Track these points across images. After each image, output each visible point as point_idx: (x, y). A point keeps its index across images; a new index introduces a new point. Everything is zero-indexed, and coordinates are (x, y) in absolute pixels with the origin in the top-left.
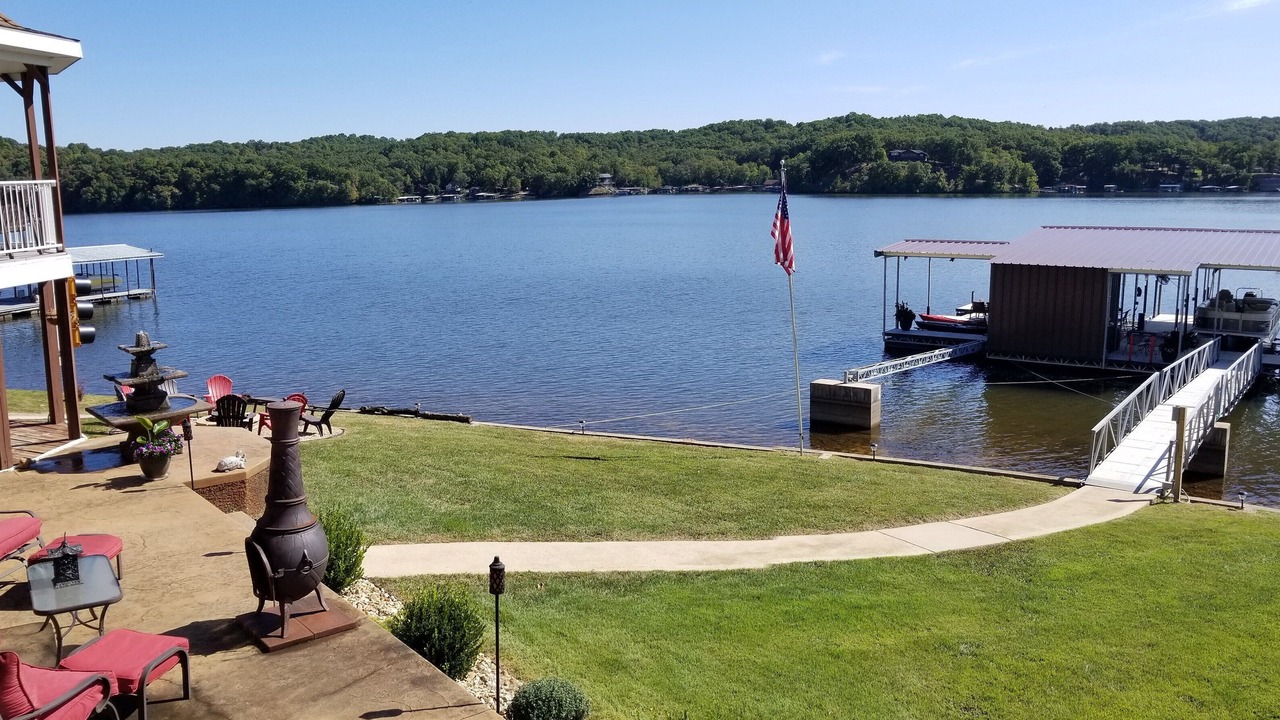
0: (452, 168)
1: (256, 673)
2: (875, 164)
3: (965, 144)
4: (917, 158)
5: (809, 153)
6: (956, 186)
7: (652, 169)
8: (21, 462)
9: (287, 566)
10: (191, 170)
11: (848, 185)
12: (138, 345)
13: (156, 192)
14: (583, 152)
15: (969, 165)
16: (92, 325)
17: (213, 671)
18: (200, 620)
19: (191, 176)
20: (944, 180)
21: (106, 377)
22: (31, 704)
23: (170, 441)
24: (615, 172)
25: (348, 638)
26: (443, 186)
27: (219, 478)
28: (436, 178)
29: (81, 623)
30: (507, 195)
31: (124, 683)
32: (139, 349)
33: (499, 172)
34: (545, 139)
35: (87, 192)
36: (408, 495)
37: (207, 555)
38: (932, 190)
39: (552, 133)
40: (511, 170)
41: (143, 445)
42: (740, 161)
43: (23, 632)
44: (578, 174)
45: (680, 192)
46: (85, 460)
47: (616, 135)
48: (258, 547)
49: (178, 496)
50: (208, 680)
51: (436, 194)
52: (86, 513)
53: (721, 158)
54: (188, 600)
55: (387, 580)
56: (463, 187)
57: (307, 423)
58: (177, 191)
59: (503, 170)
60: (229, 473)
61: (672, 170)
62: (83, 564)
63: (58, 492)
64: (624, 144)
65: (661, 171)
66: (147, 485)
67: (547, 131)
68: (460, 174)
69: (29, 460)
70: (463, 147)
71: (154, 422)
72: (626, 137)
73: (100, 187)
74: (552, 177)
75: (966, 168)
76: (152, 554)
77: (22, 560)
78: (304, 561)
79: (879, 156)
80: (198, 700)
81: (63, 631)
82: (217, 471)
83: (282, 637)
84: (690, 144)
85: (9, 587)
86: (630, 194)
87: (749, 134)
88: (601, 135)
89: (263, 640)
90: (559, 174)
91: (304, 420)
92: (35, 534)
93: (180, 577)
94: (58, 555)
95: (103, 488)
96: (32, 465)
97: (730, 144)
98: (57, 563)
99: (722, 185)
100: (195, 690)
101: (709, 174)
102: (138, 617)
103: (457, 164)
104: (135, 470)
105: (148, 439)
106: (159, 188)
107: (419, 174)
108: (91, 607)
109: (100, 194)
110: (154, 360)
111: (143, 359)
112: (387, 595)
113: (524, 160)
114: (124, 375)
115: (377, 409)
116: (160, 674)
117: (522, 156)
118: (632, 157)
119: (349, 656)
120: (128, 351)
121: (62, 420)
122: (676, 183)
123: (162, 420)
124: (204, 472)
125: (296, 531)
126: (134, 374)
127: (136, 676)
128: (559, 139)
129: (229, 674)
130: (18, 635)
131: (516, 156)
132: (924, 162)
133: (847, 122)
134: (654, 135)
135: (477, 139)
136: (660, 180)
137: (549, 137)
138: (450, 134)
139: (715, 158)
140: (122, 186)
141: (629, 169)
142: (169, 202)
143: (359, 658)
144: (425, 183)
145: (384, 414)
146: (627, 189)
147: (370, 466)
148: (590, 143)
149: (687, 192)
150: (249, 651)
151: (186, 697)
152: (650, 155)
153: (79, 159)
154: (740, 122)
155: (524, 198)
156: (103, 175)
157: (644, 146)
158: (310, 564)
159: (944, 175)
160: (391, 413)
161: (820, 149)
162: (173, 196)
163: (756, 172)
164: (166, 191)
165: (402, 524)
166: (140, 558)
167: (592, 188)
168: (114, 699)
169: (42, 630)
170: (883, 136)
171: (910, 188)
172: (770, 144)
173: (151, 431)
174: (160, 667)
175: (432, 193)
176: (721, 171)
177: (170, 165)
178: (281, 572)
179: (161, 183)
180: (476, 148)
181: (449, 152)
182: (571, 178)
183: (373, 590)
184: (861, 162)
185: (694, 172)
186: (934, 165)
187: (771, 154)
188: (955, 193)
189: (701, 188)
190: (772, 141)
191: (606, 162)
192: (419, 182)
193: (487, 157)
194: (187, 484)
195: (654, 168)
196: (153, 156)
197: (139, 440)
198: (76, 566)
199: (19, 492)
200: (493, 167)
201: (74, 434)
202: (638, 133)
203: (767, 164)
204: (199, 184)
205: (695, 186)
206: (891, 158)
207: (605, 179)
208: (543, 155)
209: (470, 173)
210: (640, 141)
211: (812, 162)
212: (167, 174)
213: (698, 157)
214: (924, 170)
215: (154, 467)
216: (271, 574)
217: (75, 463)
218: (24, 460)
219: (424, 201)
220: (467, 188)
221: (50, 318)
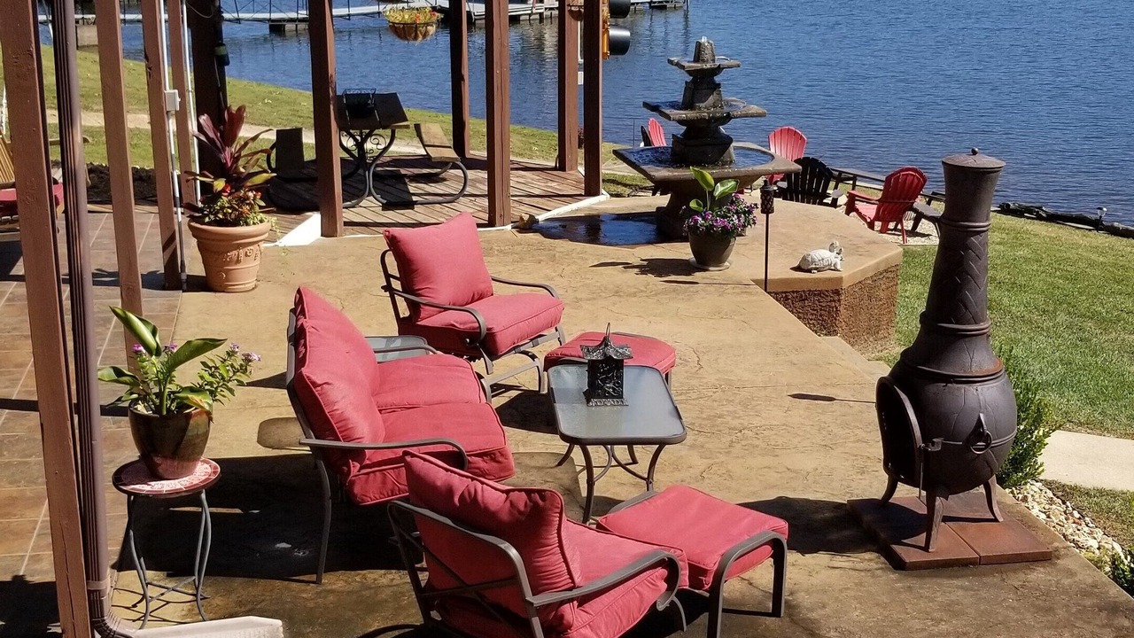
1: (885, 599)
8: (522, 218)
9: (949, 434)
12: (697, 58)
16: (625, 28)
17: (816, 580)
18: (791, 495)
21: (646, 105)
22: (571, 577)
23: (737, 213)
25: (1038, 575)
27: (801, 280)
29: (620, 464)
31: (697, 572)
32: (698, 66)
36: (1095, 354)
37: (795, 396)
41: (697, 213)
43: (533, 463)
46: (603, 227)
48: (903, 396)
49: (745, 298)
50: (807, 592)
52: (614, 304)
54: (769, 460)
55: (1075, 489)
57: (919, 216)
60: (816, 275)
62: (628, 375)
63: (574, 267)
66: (698, 276)
69: (532, 217)
71: (717, 180)
76: (712, 379)
77: (533, 357)
78: (978, 433)
80: (793, 621)
81: (596, 472)
82: (798, 269)
83: (926, 549)
85: (514, 393)
89: (896, 547)
91: (915, 211)
92: (553, 323)
93: (756, 422)
94: (596, 356)
95: (636, 270)
96: (535, 226)
98: (593, 367)
100: (789, 606)
102: (695, 472)
104: (683, 251)
105: (705, 205)
108: (630, 443)
110: (718, 86)
111: (703, 82)
112: (1076, 514)
114: (674, 105)
115: (1029, 210)
116: (745, 569)
119: (1044, 605)
120: (683, 67)
121: (574, 168)
123: (728, 178)
124: (781, 269)
125: (969, 381)
126: (688, 104)
127: (712, 564)
129: (841, 591)
130: (527, 466)
143: (1061, 613)
145: (1040, 218)
147: (1026, 297)
150: (868, 560)
151: (776, 612)
158: (987, 438)
160: (1053, 218)
165: (1092, 402)
166: (694, 382)
168: (682, 595)
169: (560, 464)
173: (711, 193)
174: (746, 557)
178: (937, 445)
183: (1051, 502)
194: (757, 282)
197: (693, 204)
198: (621, 377)
199: (522, 259)
201: (591, 189)
215: (711, 249)
216: (920, 443)
217: (591, 229)
218: (526, 217)
221: (573, 8)
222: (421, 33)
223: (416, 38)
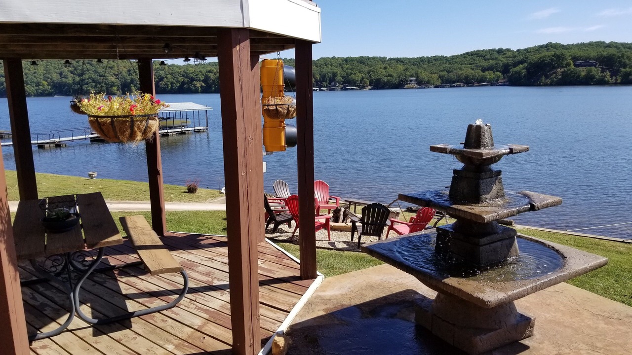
0: (335, 75)
2: (566, 69)
3: (622, 56)
4: (591, 65)
5: (526, 64)
6: (616, 80)
7: (435, 76)
10: (210, 74)
11: (549, 81)
13: (194, 85)
14: (401, 67)
15: (624, 68)
19: (210, 77)
20: (608, 77)
24: (418, 77)
26: (330, 84)
28: (327, 79)
30: (362, 87)
33: (358, 77)
34: (381, 60)
35: (161, 84)
38: (602, 83)
39: (385, 58)
40: (364, 76)
42: (484, 70)
44: (399, 77)
45: (451, 87)
47: (416, 58)
51: (326, 87)
53: (473, 69)
56: (340, 84)
58: (203, 84)
59: (360, 76)
61: (446, 76)
64: (421, 63)
65: (440, 77)
67: (382, 57)
68: (339, 78)
70: (340, 64)
72: (422, 60)
73: (167, 82)
74: (385, 79)
75: (623, 70)
79: (568, 65)
84: (456, 63)
86: (425, 88)
87: (488, 57)
88: (409, 59)
90: (389, 78)
97: (477, 62)
99: (473, 83)
101: (467, 77)
103: (337, 72)
106: (195, 82)
107: (318, 77)
109: (167, 85)
113: (370, 71)
117: (370, 69)
118: (425, 70)
122: (448, 82)
128: (388, 60)
131: (366, 69)
132: (596, 67)
133: (546, 48)
134: (436, 58)
135: (347, 60)
136: (440, 81)
137: (383, 60)
138: (333, 58)
139: (470, 69)
140: (178, 81)
141: (424, 75)
142: (200, 89)
144: (321, 82)
146: (423, 86)
148: (403, 63)
149: (454, 86)
152: (434, 68)
153: (158, 68)
154: (483, 51)
155: (371, 89)
156: (169, 76)
157: (431, 64)
159: (609, 74)
161: (533, 62)
162: (202, 86)
163: (493, 76)
164: (198, 84)
167: (406, 85)
170: (570, 54)
171: (588, 81)
172: (502, 61)
175: (324, 87)
176: (473, 76)
177: (200, 72)
179: (196, 80)
180: (346, 65)
181: (333, 67)
182: (395, 80)
184: (557, 68)
185: (458, 76)
186: (602, 68)
187: (503, 66)
188: (616, 84)
189: (462, 85)
190: (503, 59)
191: (413, 72)
192: (318, 81)
193: (352, 69)
195: (437, 75)
196: (192, 67)
200: (355, 74)
202: (428, 57)
203: (500, 72)
204: (214, 81)
205: (459, 84)
206: (575, 65)
207: (412, 80)
208: (380, 68)
209: (343, 77)
210: (429, 61)
211: (527, 69)
212: (199, 76)
213: (461, 69)
214: (596, 72)
219: (321, 90)
220: (342, 84)
221: (270, 108)
222: (139, 128)
223: (132, 137)
